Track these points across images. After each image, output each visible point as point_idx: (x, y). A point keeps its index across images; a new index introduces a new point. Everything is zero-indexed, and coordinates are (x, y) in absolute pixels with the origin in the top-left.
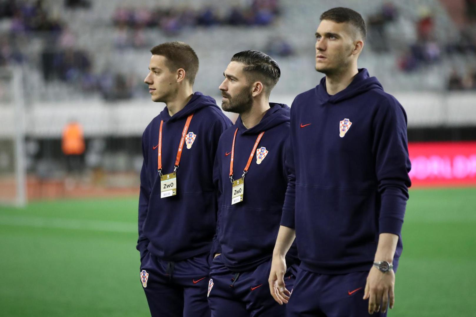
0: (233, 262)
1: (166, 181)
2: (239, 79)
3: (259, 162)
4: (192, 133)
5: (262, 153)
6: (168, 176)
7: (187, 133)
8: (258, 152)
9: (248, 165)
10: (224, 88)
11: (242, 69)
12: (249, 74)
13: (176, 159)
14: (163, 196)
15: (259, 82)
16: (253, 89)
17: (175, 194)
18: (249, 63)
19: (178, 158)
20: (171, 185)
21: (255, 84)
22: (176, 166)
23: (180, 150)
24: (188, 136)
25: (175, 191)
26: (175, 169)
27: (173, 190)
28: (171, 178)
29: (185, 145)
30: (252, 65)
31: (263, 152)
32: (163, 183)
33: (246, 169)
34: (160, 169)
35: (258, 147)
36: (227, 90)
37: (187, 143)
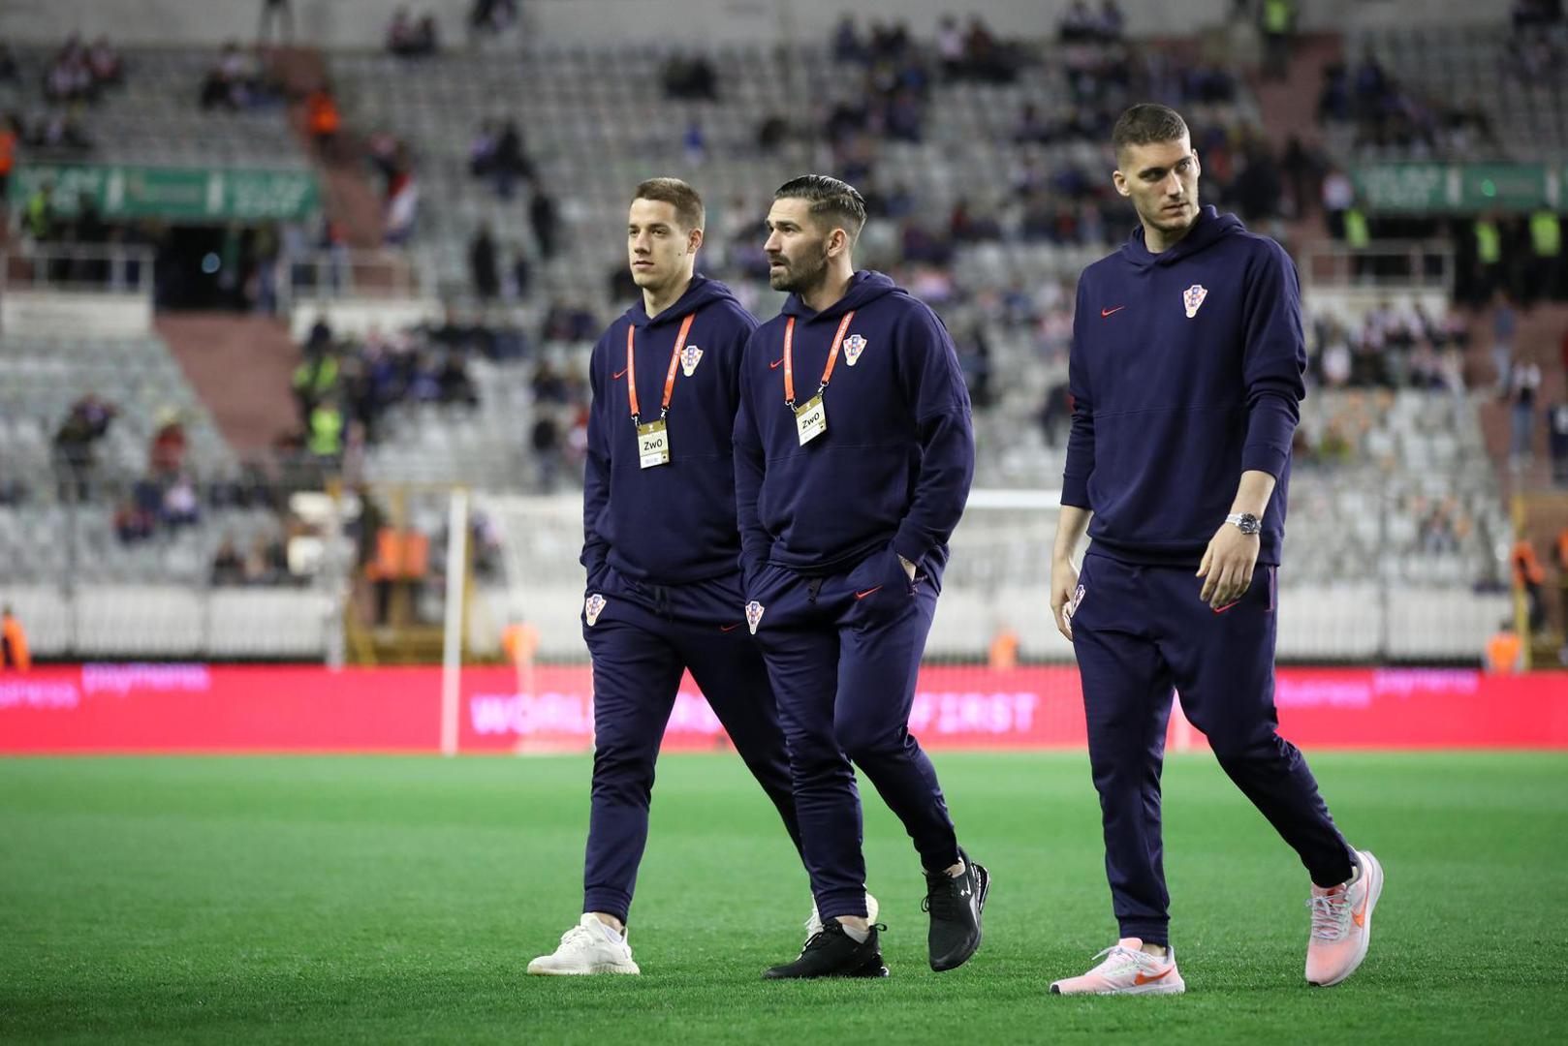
0: (812, 557)
1: (647, 436)
2: (802, 228)
3: (851, 361)
4: (695, 347)
5: (854, 345)
6: (651, 426)
7: (684, 348)
8: (846, 346)
9: (829, 371)
10: (775, 247)
11: (806, 209)
12: (821, 218)
13: (663, 395)
14: (644, 464)
15: (840, 230)
16: (830, 243)
17: (667, 460)
18: (816, 198)
19: (668, 394)
20: (658, 444)
21: (833, 233)
22: (665, 408)
23: (671, 378)
24: (686, 352)
25: (667, 455)
26: (663, 414)
27: (663, 453)
28: (656, 430)
29: (680, 369)
30: (823, 201)
31: (856, 343)
32: (642, 440)
33: (826, 378)
34: (636, 415)
35: (846, 336)
36: (779, 250)
37: (684, 365)
